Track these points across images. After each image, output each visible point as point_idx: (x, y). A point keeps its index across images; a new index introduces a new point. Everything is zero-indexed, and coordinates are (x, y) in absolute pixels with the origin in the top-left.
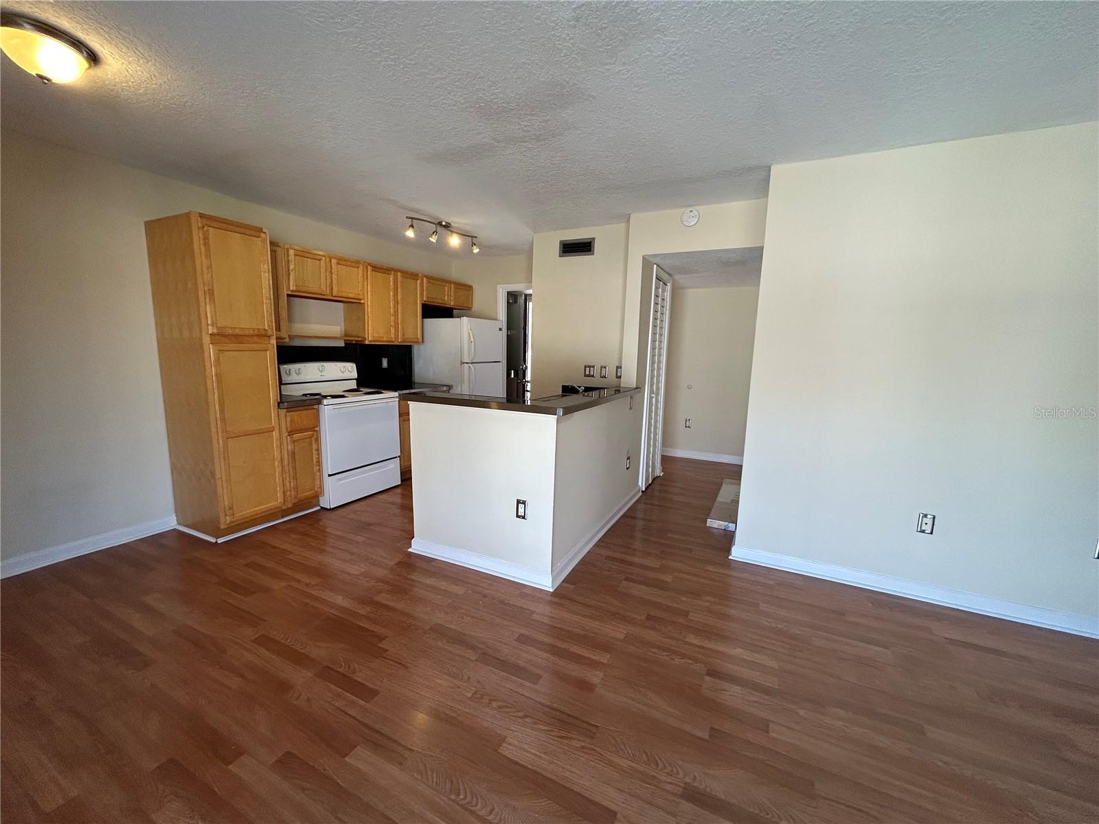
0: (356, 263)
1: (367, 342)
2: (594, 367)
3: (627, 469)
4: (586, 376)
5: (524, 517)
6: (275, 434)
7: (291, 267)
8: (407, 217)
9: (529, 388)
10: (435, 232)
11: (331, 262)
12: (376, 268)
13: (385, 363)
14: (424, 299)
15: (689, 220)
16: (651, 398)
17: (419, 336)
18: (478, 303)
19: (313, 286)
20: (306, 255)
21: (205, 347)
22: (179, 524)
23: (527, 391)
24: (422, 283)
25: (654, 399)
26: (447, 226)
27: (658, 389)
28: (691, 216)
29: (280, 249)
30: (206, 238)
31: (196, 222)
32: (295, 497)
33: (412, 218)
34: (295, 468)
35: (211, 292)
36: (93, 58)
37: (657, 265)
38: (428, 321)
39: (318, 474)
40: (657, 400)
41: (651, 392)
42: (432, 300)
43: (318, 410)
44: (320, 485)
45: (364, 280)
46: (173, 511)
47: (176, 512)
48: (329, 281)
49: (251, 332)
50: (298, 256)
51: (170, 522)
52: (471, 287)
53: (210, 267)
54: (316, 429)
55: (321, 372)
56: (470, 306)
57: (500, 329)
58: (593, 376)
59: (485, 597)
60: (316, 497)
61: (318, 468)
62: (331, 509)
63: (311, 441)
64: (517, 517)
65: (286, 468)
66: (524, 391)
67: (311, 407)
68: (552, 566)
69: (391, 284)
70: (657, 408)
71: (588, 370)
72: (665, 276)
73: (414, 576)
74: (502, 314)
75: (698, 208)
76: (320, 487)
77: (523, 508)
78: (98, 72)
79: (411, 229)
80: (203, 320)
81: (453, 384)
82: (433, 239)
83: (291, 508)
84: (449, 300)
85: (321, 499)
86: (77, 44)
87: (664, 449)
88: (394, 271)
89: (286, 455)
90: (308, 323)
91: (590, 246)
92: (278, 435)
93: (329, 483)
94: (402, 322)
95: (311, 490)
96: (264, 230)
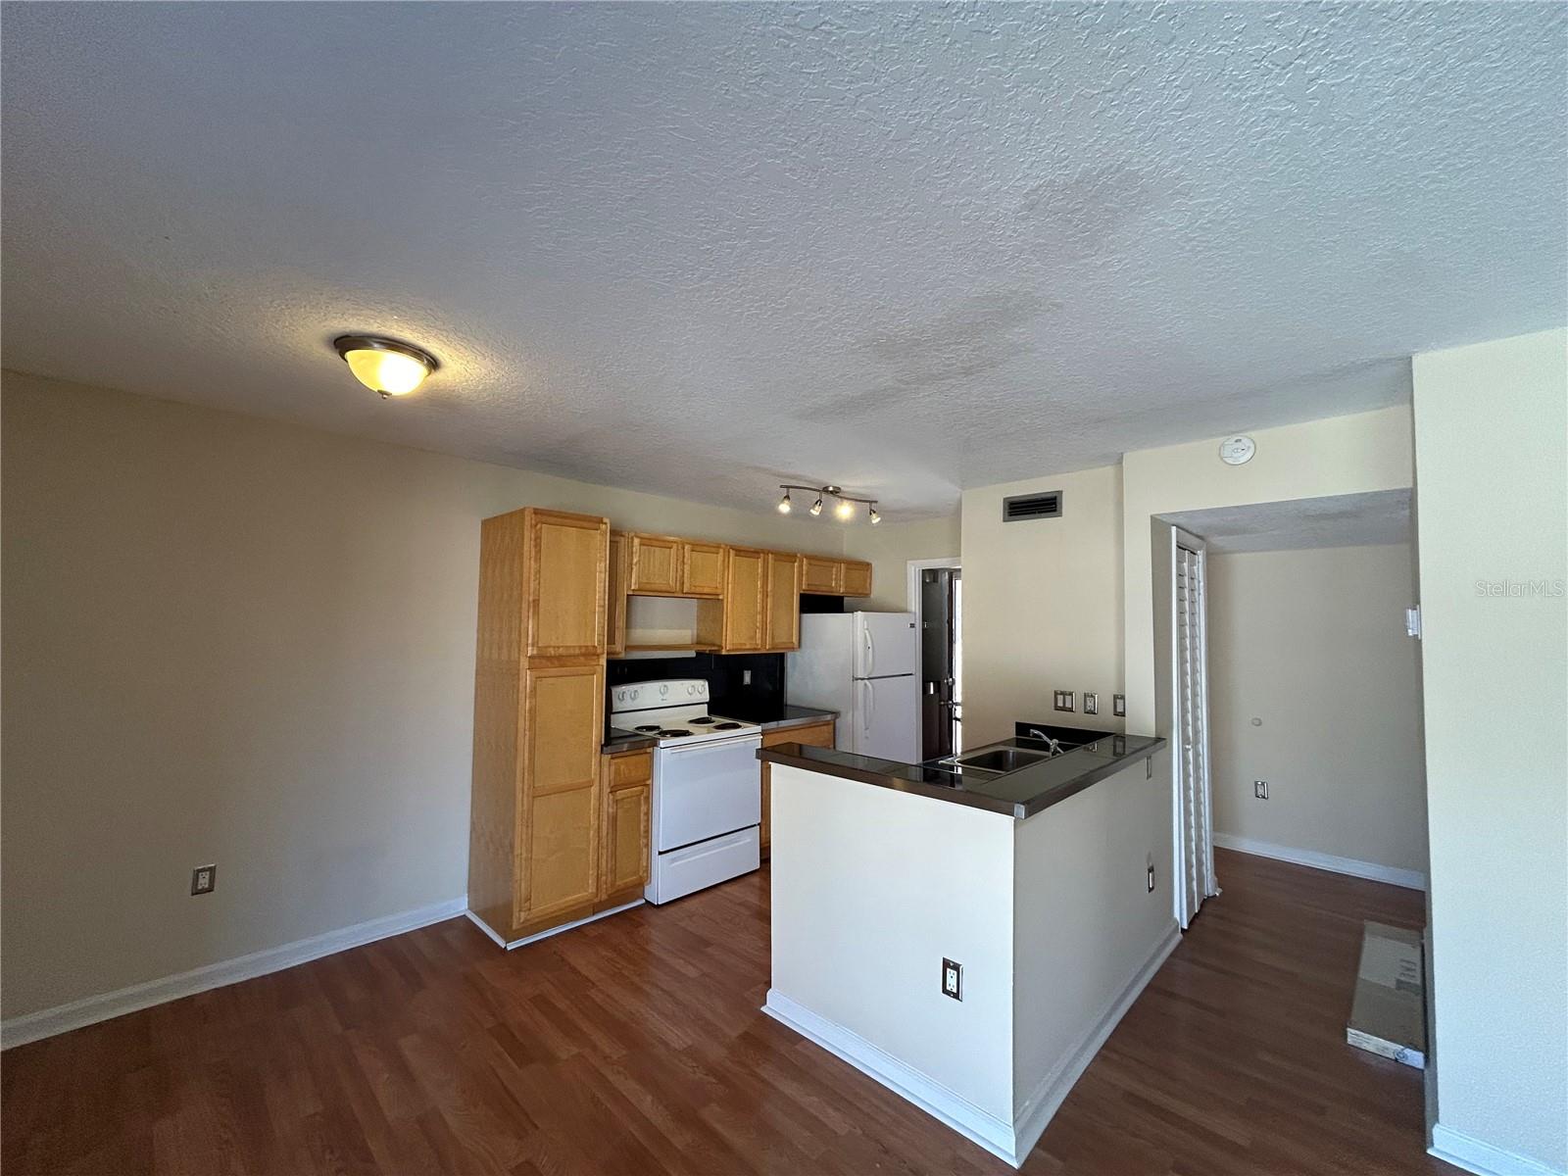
0: (715, 547)
1: (724, 653)
2: (1071, 694)
3: (1151, 890)
4: (1057, 708)
5: (956, 996)
6: (594, 790)
7: (635, 560)
8: (781, 487)
9: (958, 712)
10: (819, 502)
11: (684, 549)
12: (740, 552)
13: (747, 678)
14: (804, 587)
15: (1235, 455)
16: (1185, 751)
17: (795, 640)
18: (879, 588)
19: (658, 582)
20: (655, 543)
21: (522, 674)
22: (470, 908)
23: (957, 719)
24: (801, 566)
25: (1190, 753)
26: (836, 492)
27: (1196, 732)
28: (1240, 449)
29: (622, 539)
30: (538, 539)
31: (529, 519)
32: (613, 885)
33: (788, 487)
34: (614, 839)
35: (536, 602)
36: (434, 364)
37: (1178, 527)
38: (808, 617)
39: (645, 850)
40: (1197, 755)
41: (1185, 740)
42: (814, 588)
43: (651, 756)
44: (647, 866)
45: (724, 570)
46: (466, 889)
47: (469, 892)
48: (680, 573)
49: (577, 651)
50: (644, 545)
51: (458, 905)
52: (869, 565)
53: (539, 572)
54: (648, 782)
55: (663, 695)
56: (868, 592)
57: (912, 626)
58: (1071, 710)
59: (886, 1152)
60: (639, 886)
61: (645, 841)
62: (658, 906)
63: (639, 800)
64: (943, 992)
65: (604, 840)
66: (951, 718)
67: (642, 751)
68: (1014, 1110)
69: (760, 571)
70: (1197, 767)
71: (1061, 699)
72: (1192, 541)
73: (767, 1072)
74: (914, 602)
75: (1253, 434)
76: (647, 871)
77: (955, 976)
78: (438, 376)
79: (786, 501)
80: (523, 640)
81: (841, 710)
82: (816, 512)
83: (607, 900)
84: (837, 585)
85: (647, 888)
86: (418, 353)
87: (1218, 834)
88: (764, 553)
89: (605, 823)
90: (652, 628)
91: (1055, 503)
92: (598, 791)
93: (659, 864)
94: (771, 621)
95: (635, 873)
96: (605, 520)
